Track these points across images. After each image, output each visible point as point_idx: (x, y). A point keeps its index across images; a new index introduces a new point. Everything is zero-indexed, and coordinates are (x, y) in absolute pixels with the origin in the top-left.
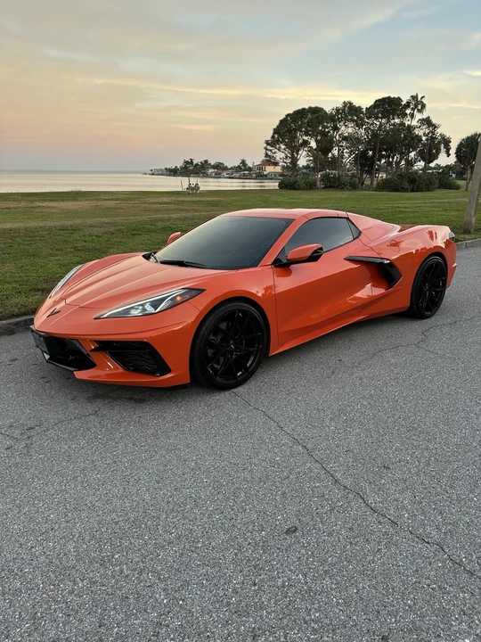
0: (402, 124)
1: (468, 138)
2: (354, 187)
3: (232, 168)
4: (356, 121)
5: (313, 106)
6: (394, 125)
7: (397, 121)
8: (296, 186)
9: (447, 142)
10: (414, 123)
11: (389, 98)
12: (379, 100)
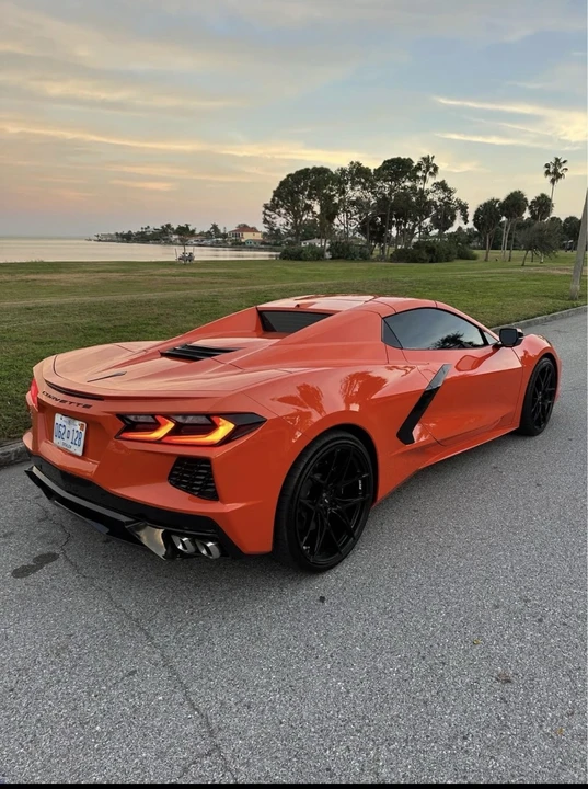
0: (413, 188)
1: (485, 204)
2: (365, 257)
3: (201, 234)
4: (363, 184)
5: (318, 166)
6: (404, 188)
7: (408, 184)
8: (302, 256)
9: (464, 208)
10: (428, 186)
11: (399, 158)
12: (388, 161)
